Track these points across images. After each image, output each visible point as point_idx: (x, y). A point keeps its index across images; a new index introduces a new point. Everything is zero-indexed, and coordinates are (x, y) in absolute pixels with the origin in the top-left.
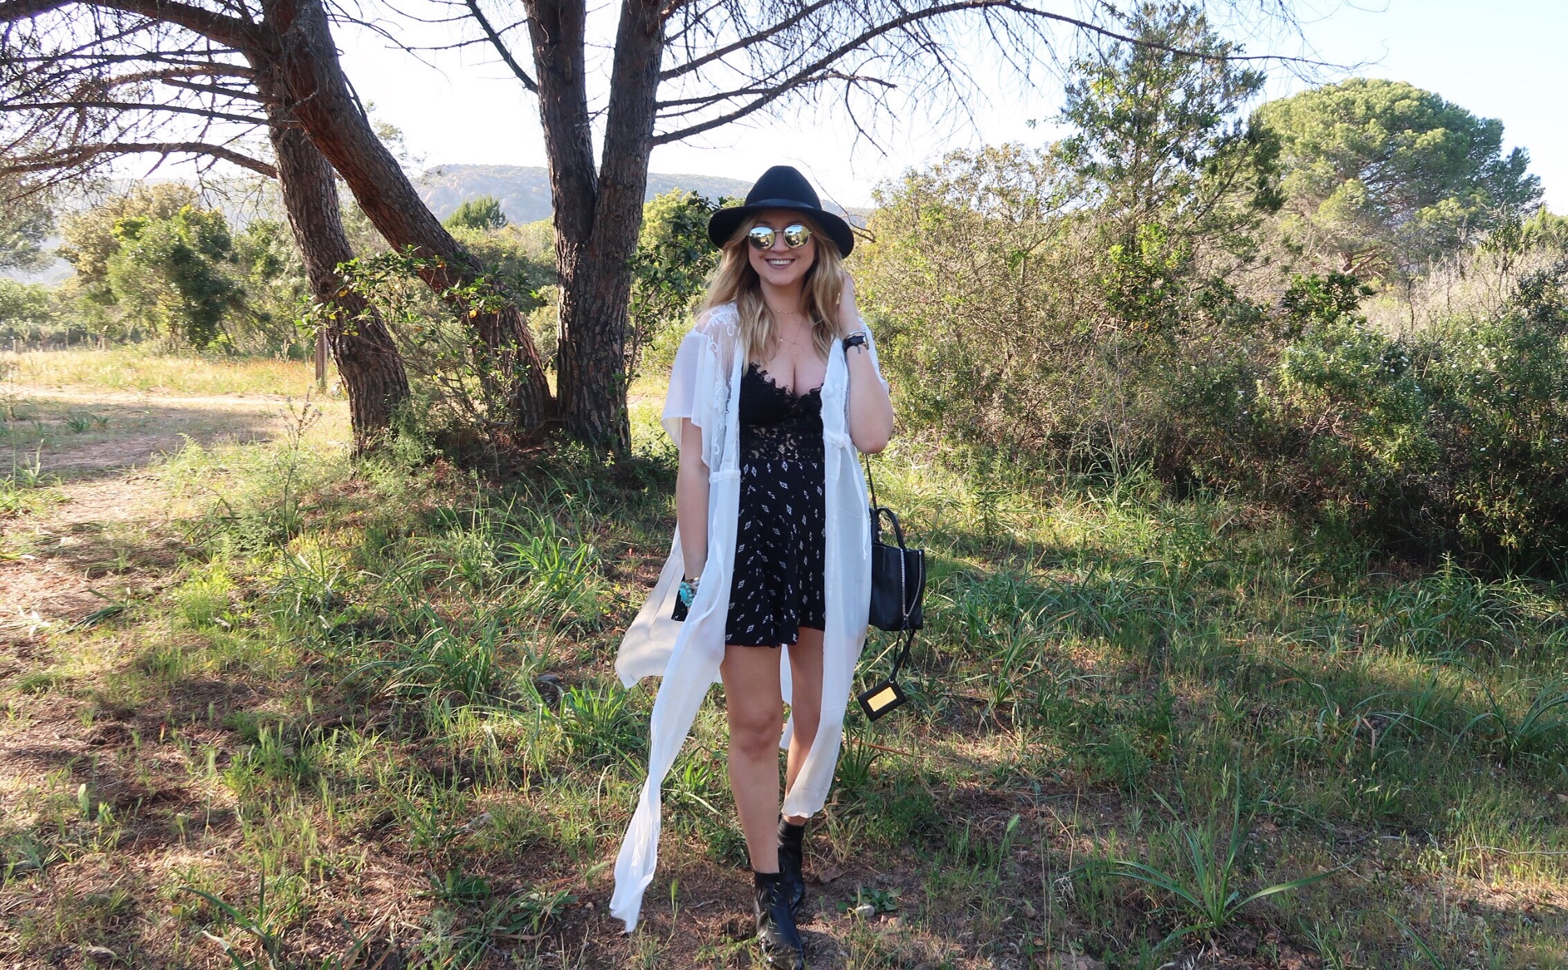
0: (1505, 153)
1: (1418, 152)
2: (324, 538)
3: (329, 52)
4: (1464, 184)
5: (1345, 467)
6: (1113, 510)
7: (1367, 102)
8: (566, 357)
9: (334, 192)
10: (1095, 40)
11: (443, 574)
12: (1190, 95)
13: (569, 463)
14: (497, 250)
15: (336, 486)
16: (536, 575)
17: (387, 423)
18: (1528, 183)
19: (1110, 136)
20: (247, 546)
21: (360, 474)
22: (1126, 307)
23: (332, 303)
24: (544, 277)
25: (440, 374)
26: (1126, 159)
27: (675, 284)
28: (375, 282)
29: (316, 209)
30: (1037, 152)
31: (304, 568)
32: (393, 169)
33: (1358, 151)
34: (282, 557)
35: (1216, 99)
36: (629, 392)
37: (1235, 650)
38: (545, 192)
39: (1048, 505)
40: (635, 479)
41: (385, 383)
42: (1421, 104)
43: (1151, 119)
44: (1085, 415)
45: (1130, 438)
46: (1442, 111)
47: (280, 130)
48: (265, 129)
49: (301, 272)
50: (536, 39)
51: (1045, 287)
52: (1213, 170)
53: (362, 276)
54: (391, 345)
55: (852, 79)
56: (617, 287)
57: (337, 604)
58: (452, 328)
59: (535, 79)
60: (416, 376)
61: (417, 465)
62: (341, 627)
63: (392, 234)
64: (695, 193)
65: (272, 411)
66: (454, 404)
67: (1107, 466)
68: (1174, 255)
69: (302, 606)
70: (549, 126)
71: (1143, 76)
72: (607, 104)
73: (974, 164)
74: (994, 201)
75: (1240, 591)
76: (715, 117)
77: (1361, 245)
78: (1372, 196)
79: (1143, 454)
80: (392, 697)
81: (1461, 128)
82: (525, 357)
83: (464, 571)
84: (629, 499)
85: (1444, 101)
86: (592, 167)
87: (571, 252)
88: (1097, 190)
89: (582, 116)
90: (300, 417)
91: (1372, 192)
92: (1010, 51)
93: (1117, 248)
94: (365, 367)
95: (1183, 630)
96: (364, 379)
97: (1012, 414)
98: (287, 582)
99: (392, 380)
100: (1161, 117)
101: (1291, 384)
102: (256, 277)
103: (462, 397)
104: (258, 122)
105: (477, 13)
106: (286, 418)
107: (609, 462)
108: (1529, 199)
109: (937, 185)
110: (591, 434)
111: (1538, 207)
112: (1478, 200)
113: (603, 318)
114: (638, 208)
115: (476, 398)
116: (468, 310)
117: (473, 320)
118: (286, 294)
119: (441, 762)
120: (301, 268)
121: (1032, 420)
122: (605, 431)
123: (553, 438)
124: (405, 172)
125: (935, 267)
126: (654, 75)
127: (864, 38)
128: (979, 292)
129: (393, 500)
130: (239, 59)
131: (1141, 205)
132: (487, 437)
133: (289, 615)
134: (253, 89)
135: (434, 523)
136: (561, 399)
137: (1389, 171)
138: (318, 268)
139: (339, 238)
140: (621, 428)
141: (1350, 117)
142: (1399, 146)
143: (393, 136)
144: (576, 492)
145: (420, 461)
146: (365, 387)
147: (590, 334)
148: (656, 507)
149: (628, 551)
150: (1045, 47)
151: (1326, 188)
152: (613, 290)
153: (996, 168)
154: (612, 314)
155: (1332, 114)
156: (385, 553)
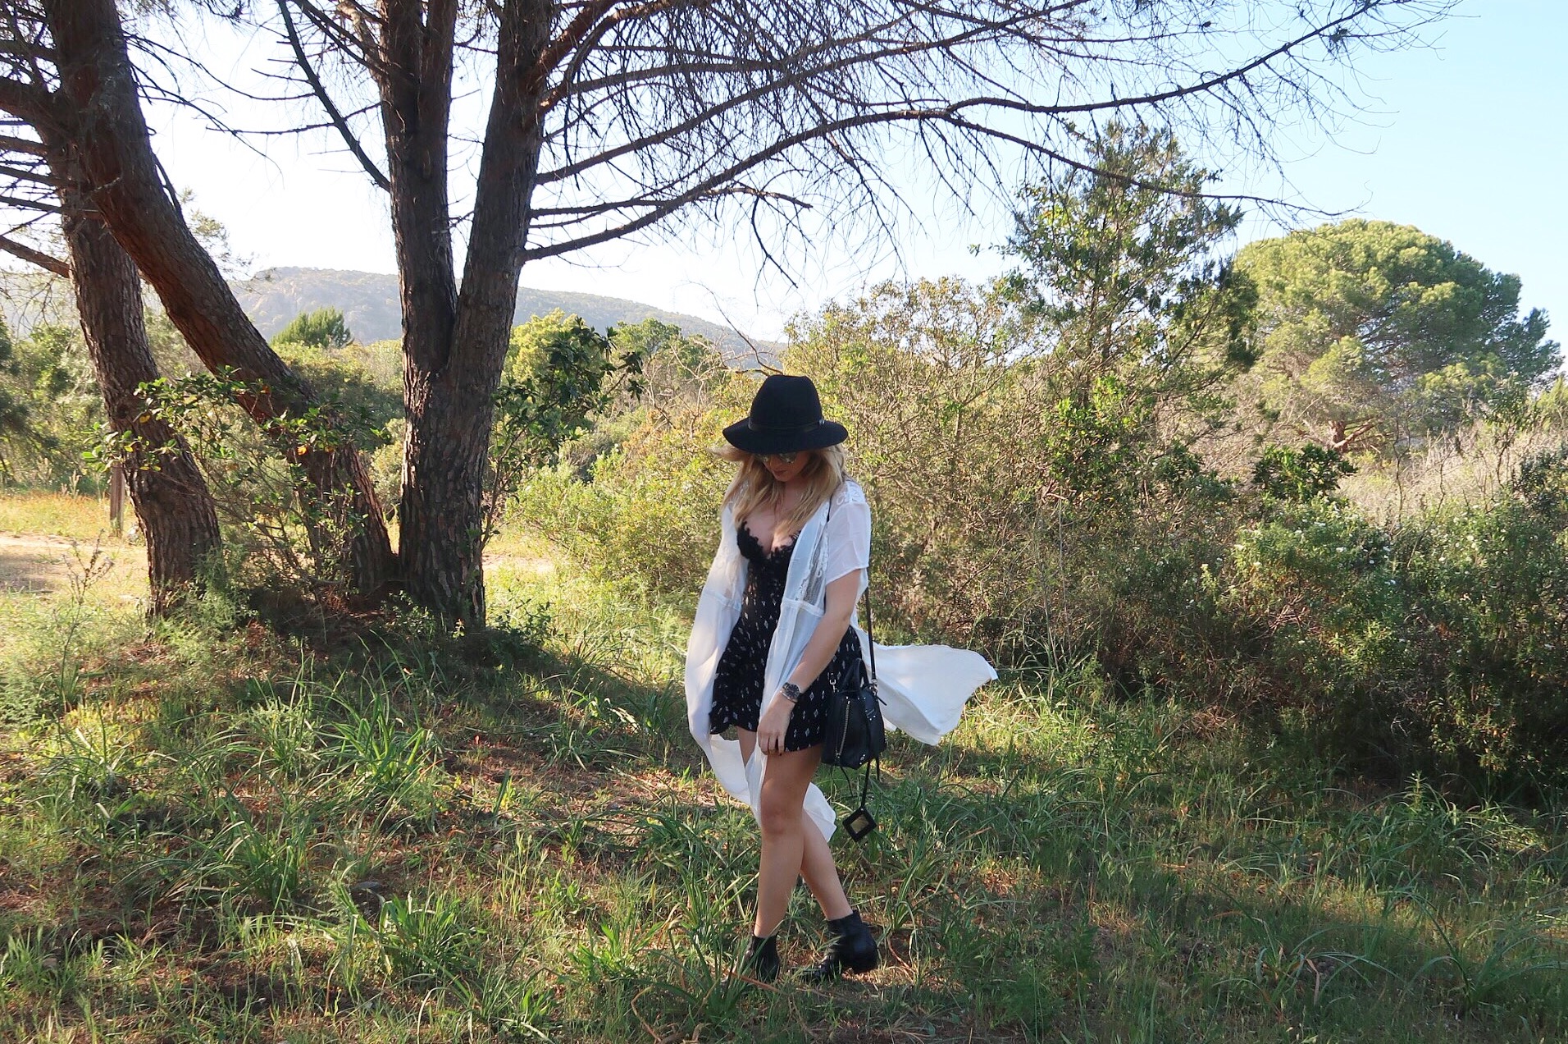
0: (1522, 314)
1: (1424, 309)
2: (109, 711)
3: (140, 132)
4: (1476, 348)
7: (1368, 248)
8: (411, 505)
9: (139, 297)
10: (1047, 166)
11: (251, 759)
12: (1157, 231)
13: (409, 633)
14: (338, 374)
15: (127, 650)
16: (362, 762)
17: (192, 577)
18: (1546, 350)
20: (13, 718)
21: (157, 635)
22: (1075, 473)
23: (129, 432)
24: (394, 409)
25: (261, 520)
27: (548, 425)
28: (183, 408)
29: (115, 317)
30: (980, 288)
31: (83, 746)
32: (210, 274)
33: (1356, 304)
34: (56, 732)
36: (486, 550)
37: (1171, 879)
38: (394, 307)
40: (488, 654)
41: (191, 528)
42: (1429, 253)
43: (1113, 256)
44: (1020, 598)
45: (1071, 627)
46: (1453, 262)
47: (75, 220)
48: (56, 218)
49: (94, 390)
50: (390, 127)
51: (982, 448)
53: (168, 401)
54: (200, 483)
55: (760, 195)
56: (476, 427)
57: (120, 791)
58: (276, 466)
59: (387, 174)
60: (231, 523)
61: (226, 627)
62: (125, 817)
64: (578, 320)
65: (55, 557)
66: (274, 557)
67: (1044, 660)
69: (78, 790)
70: (402, 232)
72: (473, 209)
73: (905, 300)
74: (926, 343)
75: (1182, 811)
76: (601, 230)
77: (1356, 413)
78: (1370, 357)
79: (1085, 647)
80: (180, 903)
81: (1472, 283)
82: (364, 504)
83: (277, 756)
84: (479, 677)
85: (1456, 250)
86: (452, 282)
87: (422, 382)
89: (441, 222)
90: (88, 566)
91: (1370, 352)
92: (949, 173)
94: (168, 509)
95: (1115, 853)
96: (167, 523)
97: (935, 594)
98: (60, 762)
99: (200, 525)
100: (1123, 254)
102: (42, 393)
103: (284, 547)
104: (48, 209)
105: (320, 92)
106: (69, 566)
107: (458, 634)
108: (1547, 368)
109: (863, 321)
110: (438, 598)
111: (1556, 377)
112: (1489, 366)
113: (457, 462)
114: (504, 333)
115: (300, 551)
116: (297, 446)
117: (302, 458)
118: (77, 415)
119: (234, 981)
120: (96, 385)
121: (959, 601)
122: (454, 596)
123: (391, 602)
124: (225, 276)
125: (856, 418)
126: (530, 178)
127: (778, 147)
128: (905, 449)
129: (195, 668)
130: (28, 133)
131: (1097, 354)
132: (312, 597)
133: (61, 802)
134: (44, 170)
135: (245, 696)
136: (404, 556)
137: (1391, 328)
138: (115, 387)
139: (143, 352)
140: (474, 593)
141: (1346, 264)
142: (1403, 301)
143: (214, 232)
144: (416, 666)
145: (230, 622)
146: (168, 531)
147: (441, 480)
148: (511, 689)
149: (474, 739)
150: (989, 169)
151: (1319, 345)
152: (470, 429)
153: (931, 305)
154: (468, 456)
155: (1328, 258)
156: (182, 732)
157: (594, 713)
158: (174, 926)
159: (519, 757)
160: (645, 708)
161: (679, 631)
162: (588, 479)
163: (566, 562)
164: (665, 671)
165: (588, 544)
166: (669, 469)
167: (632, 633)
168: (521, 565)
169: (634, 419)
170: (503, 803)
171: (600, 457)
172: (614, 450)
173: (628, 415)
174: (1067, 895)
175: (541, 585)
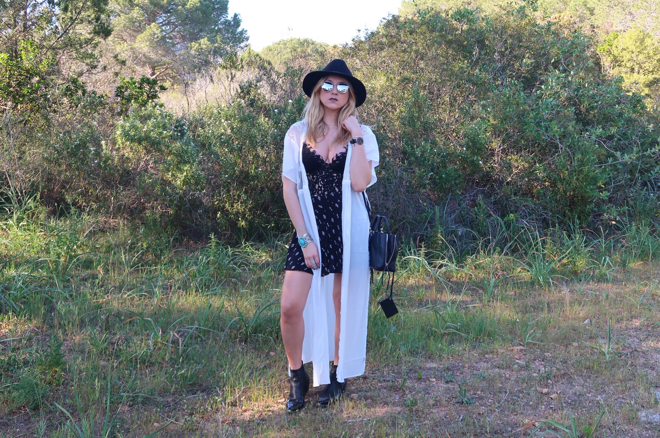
0: (230, 16)
4: (211, 31)
5: (157, 190)
6: (14, 228)
18: (242, 33)
22: (13, 94)
37: (99, 306)
45: (23, 180)
67: (8, 200)
68: (44, 62)
75: (100, 271)
77: (160, 62)
78: (165, 34)
79: (32, 190)
91: (164, 31)
93: (4, 55)
95: (65, 299)
101: (123, 143)
108: (243, 41)
111: (247, 46)
112: (218, 40)
137: (172, 19)
151: (138, 27)
174: (42, 328)
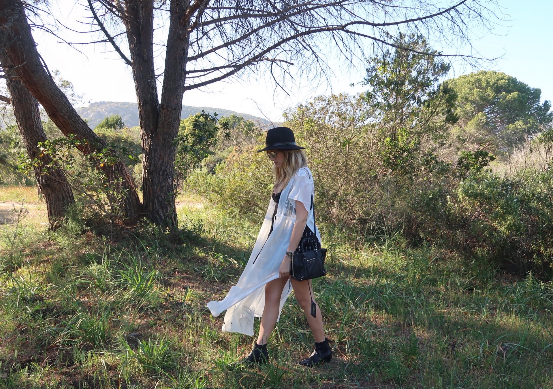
0: (542, 102)
1: (507, 102)
2: (33, 269)
3: (32, 44)
4: (526, 115)
5: (486, 233)
6: (386, 252)
7: (487, 81)
8: (146, 185)
11: (88, 284)
12: (419, 73)
13: (148, 233)
14: (120, 138)
15: (41, 244)
16: (131, 285)
17: (63, 215)
19: (385, 91)
21: (52, 238)
22: (391, 164)
25: (88, 193)
26: (392, 101)
29: (29, 118)
30: (354, 97)
31: (23, 283)
32: (64, 99)
33: (483, 101)
35: (430, 75)
36: (177, 200)
39: (357, 249)
40: (180, 240)
41: (63, 197)
42: (509, 82)
43: (403, 83)
44: (374, 211)
45: (393, 220)
46: (517, 85)
47: (11, 81)
50: (131, 42)
51: (357, 156)
52: (428, 106)
54: (66, 180)
55: (274, 61)
56: (169, 154)
57: (36, 300)
58: (93, 173)
59: (130, 59)
60: (78, 194)
61: (78, 234)
62: (37, 311)
63: (64, 130)
64: (203, 111)
67: (383, 232)
68: (413, 142)
69: (20, 301)
70: (137, 81)
71: (399, 65)
72: (164, 71)
73: (327, 102)
74: (335, 118)
75: (442, 288)
76: (213, 78)
78: (489, 120)
79: (398, 227)
80: (59, 346)
81: (524, 92)
83: (98, 283)
84: (177, 249)
85: (518, 81)
86: (157, 100)
87: (148, 138)
88: (380, 114)
89: (152, 77)
90: (19, 213)
91: (489, 118)
93: (388, 139)
94: (53, 190)
96: (53, 195)
97: (342, 210)
98: (13, 290)
99: (66, 196)
100: (407, 83)
101: (463, 197)
103: (98, 202)
105: (103, 29)
107: (167, 232)
109: (311, 111)
110: (159, 220)
112: (531, 121)
113: (163, 168)
114: (178, 119)
115: (105, 204)
116: (100, 163)
117: (102, 168)
119: (79, 379)
120: (25, 145)
121: (352, 213)
122: (165, 219)
123: (141, 222)
125: (311, 147)
126: (184, 59)
127: (279, 44)
128: (329, 158)
129: (67, 250)
131: (398, 121)
132: (110, 221)
133: (13, 306)
135: (85, 261)
136: (145, 204)
137: (496, 109)
138: (30, 145)
139: (41, 131)
140: (173, 217)
141: (480, 87)
142: (500, 99)
143: (68, 86)
144: (152, 246)
145: (79, 232)
146: (54, 198)
147: (157, 175)
148: (189, 253)
149: (175, 272)
150: (359, 49)
151: (471, 116)
152: (167, 156)
153: (336, 104)
154: (167, 166)
155: (473, 85)
156: (61, 275)
157: (222, 260)
158: (56, 356)
159: (193, 279)
160: (240, 257)
161: (251, 227)
162: (214, 173)
163: (207, 203)
164: (247, 243)
165: (216, 197)
166: (243, 167)
167: (234, 229)
168: (191, 205)
169: (229, 151)
170: (187, 298)
171: (217, 165)
172: (223, 162)
173: (226, 150)
174: (404, 324)
175: (199, 212)
